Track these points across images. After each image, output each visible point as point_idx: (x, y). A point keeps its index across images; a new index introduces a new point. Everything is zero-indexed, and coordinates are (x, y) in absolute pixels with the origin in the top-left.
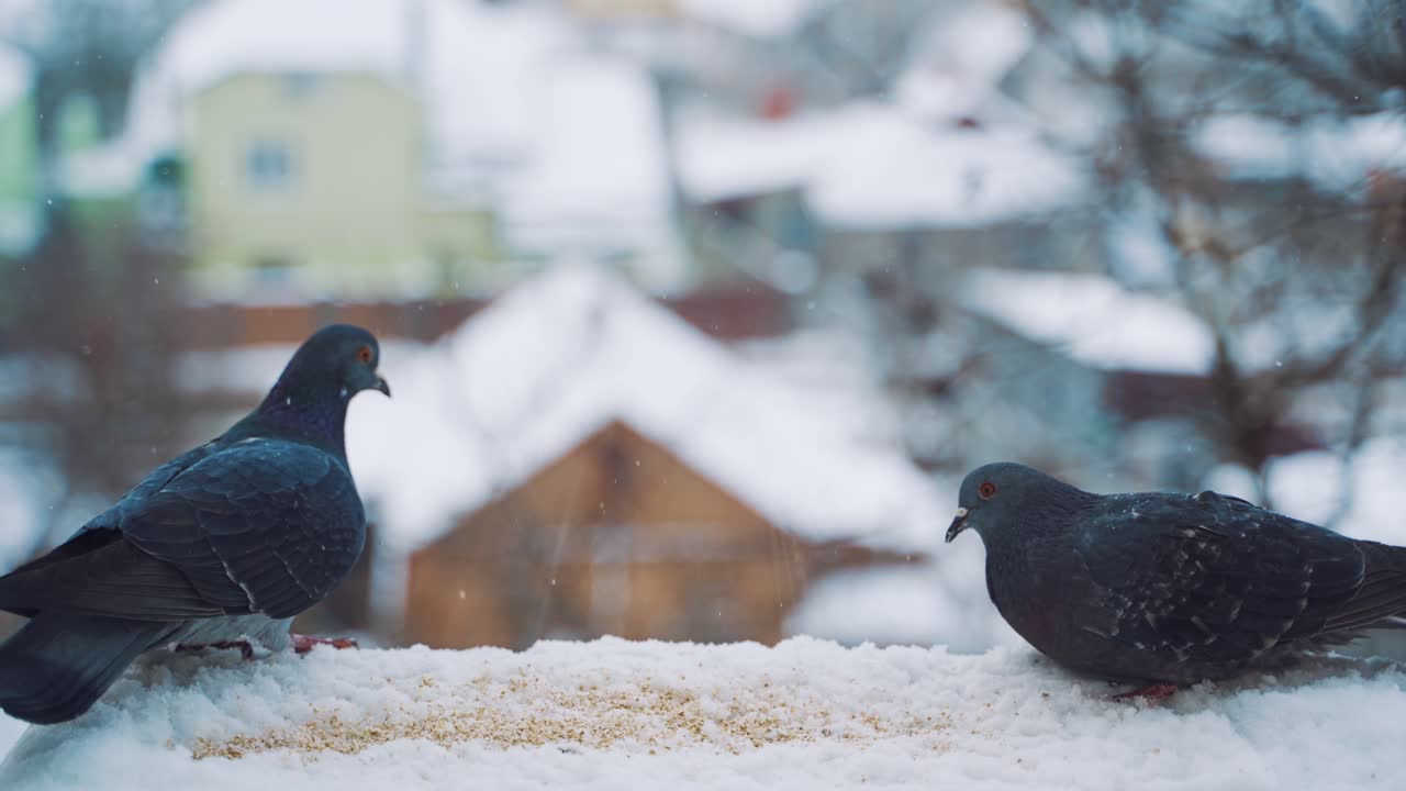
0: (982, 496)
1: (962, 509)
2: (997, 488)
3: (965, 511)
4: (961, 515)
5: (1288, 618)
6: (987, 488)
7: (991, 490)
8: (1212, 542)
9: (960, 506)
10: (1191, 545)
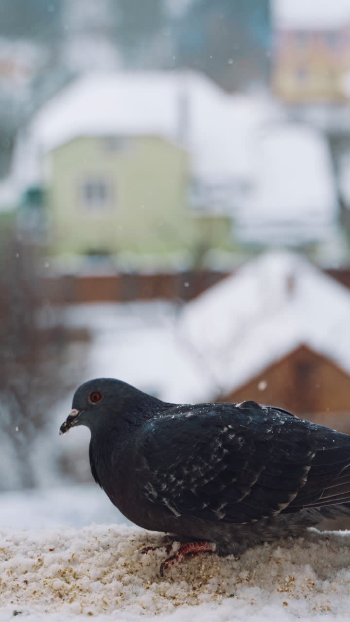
0: (90, 401)
1: (74, 410)
2: (103, 396)
3: (77, 412)
4: (73, 414)
5: (293, 491)
6: (95, 397)
7: (98, 397)
8: (238, 435)
9: (73, 408)
10: (224, 437)
